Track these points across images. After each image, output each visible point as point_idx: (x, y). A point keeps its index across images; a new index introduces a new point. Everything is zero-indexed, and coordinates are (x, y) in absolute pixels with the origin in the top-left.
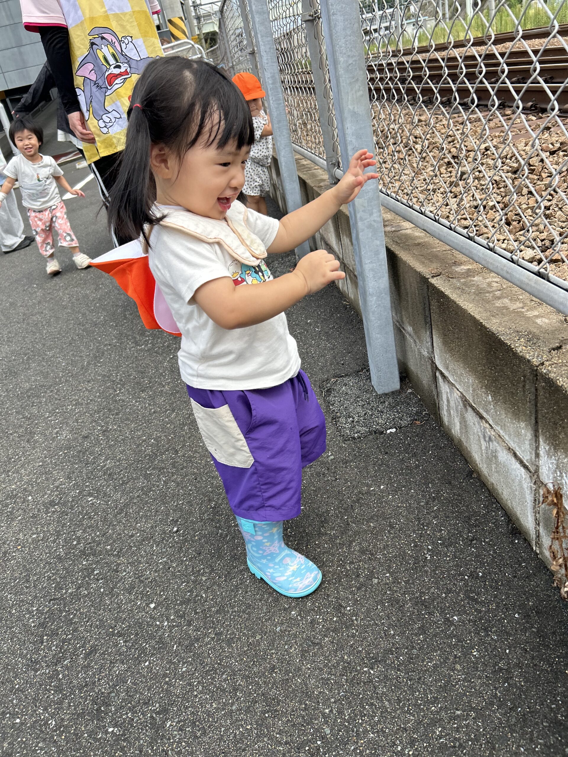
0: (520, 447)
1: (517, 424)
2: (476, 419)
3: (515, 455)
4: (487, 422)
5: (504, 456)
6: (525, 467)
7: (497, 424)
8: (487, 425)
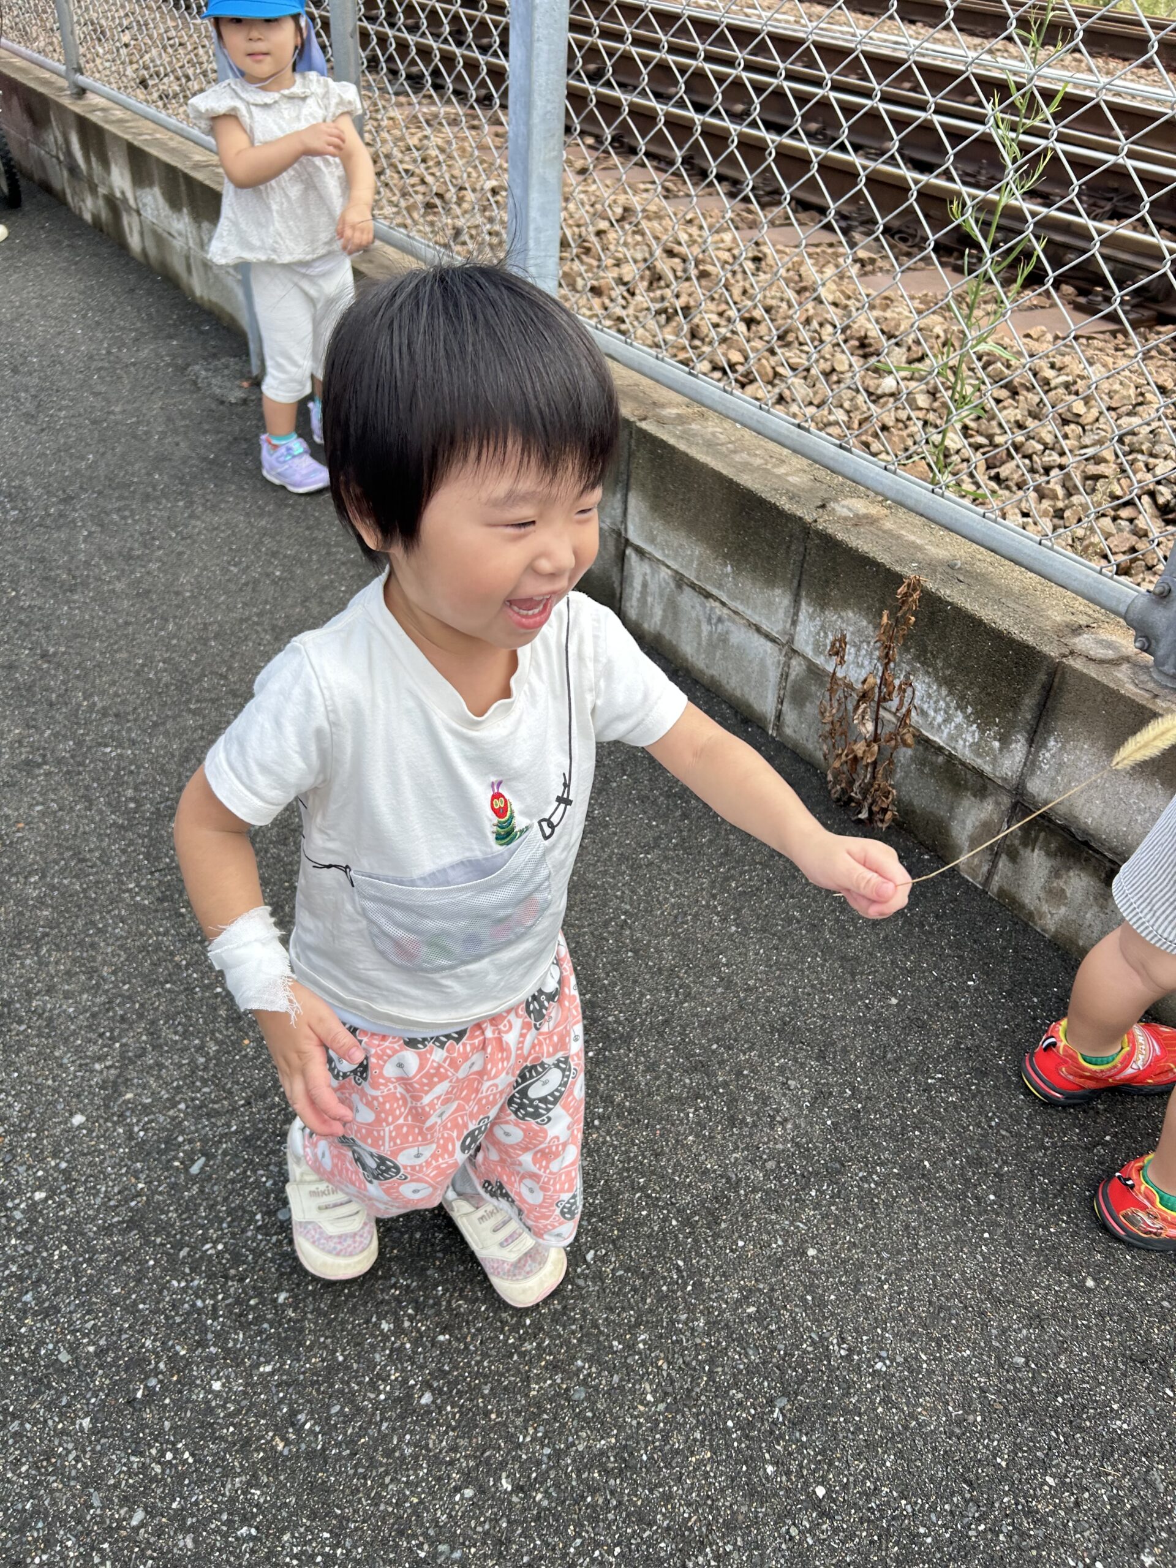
0: (768, 619)
1: (768, 592)
2: (698, 600)
3: (758, 630)
4: (716, 599)
5: (739, 635)
6: (773, 640)
7: (734, 598)
8: (717, 604)
